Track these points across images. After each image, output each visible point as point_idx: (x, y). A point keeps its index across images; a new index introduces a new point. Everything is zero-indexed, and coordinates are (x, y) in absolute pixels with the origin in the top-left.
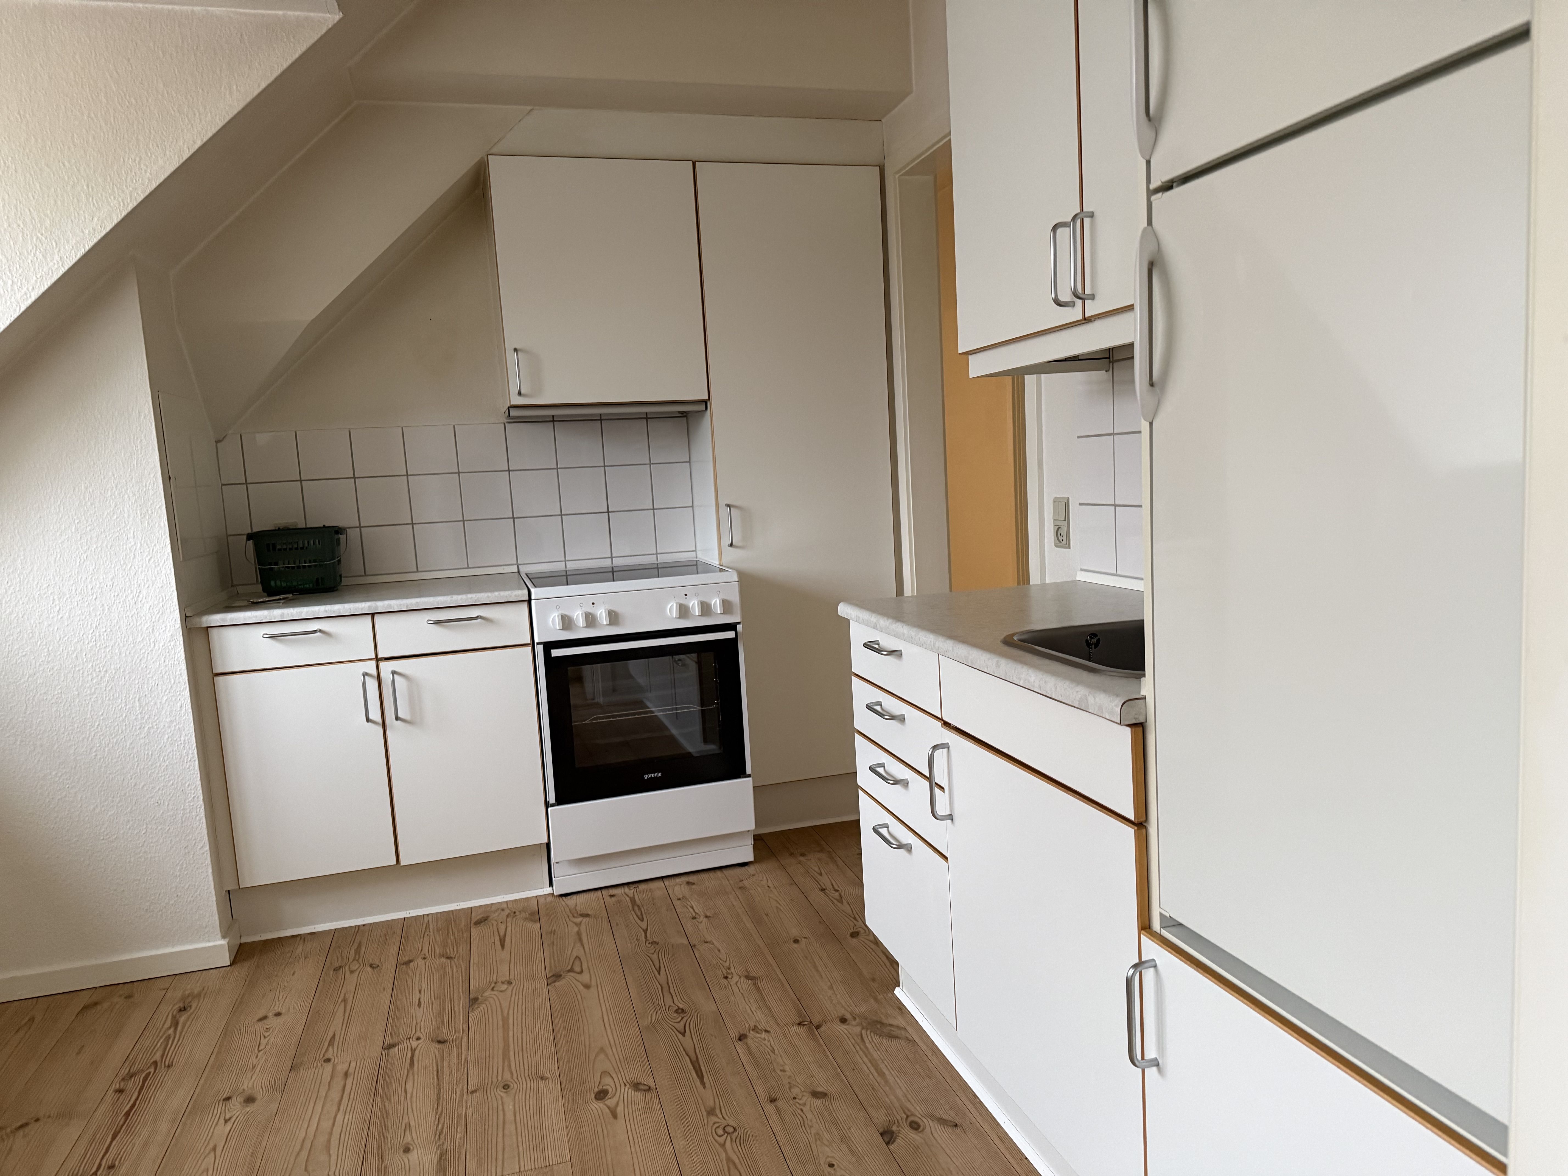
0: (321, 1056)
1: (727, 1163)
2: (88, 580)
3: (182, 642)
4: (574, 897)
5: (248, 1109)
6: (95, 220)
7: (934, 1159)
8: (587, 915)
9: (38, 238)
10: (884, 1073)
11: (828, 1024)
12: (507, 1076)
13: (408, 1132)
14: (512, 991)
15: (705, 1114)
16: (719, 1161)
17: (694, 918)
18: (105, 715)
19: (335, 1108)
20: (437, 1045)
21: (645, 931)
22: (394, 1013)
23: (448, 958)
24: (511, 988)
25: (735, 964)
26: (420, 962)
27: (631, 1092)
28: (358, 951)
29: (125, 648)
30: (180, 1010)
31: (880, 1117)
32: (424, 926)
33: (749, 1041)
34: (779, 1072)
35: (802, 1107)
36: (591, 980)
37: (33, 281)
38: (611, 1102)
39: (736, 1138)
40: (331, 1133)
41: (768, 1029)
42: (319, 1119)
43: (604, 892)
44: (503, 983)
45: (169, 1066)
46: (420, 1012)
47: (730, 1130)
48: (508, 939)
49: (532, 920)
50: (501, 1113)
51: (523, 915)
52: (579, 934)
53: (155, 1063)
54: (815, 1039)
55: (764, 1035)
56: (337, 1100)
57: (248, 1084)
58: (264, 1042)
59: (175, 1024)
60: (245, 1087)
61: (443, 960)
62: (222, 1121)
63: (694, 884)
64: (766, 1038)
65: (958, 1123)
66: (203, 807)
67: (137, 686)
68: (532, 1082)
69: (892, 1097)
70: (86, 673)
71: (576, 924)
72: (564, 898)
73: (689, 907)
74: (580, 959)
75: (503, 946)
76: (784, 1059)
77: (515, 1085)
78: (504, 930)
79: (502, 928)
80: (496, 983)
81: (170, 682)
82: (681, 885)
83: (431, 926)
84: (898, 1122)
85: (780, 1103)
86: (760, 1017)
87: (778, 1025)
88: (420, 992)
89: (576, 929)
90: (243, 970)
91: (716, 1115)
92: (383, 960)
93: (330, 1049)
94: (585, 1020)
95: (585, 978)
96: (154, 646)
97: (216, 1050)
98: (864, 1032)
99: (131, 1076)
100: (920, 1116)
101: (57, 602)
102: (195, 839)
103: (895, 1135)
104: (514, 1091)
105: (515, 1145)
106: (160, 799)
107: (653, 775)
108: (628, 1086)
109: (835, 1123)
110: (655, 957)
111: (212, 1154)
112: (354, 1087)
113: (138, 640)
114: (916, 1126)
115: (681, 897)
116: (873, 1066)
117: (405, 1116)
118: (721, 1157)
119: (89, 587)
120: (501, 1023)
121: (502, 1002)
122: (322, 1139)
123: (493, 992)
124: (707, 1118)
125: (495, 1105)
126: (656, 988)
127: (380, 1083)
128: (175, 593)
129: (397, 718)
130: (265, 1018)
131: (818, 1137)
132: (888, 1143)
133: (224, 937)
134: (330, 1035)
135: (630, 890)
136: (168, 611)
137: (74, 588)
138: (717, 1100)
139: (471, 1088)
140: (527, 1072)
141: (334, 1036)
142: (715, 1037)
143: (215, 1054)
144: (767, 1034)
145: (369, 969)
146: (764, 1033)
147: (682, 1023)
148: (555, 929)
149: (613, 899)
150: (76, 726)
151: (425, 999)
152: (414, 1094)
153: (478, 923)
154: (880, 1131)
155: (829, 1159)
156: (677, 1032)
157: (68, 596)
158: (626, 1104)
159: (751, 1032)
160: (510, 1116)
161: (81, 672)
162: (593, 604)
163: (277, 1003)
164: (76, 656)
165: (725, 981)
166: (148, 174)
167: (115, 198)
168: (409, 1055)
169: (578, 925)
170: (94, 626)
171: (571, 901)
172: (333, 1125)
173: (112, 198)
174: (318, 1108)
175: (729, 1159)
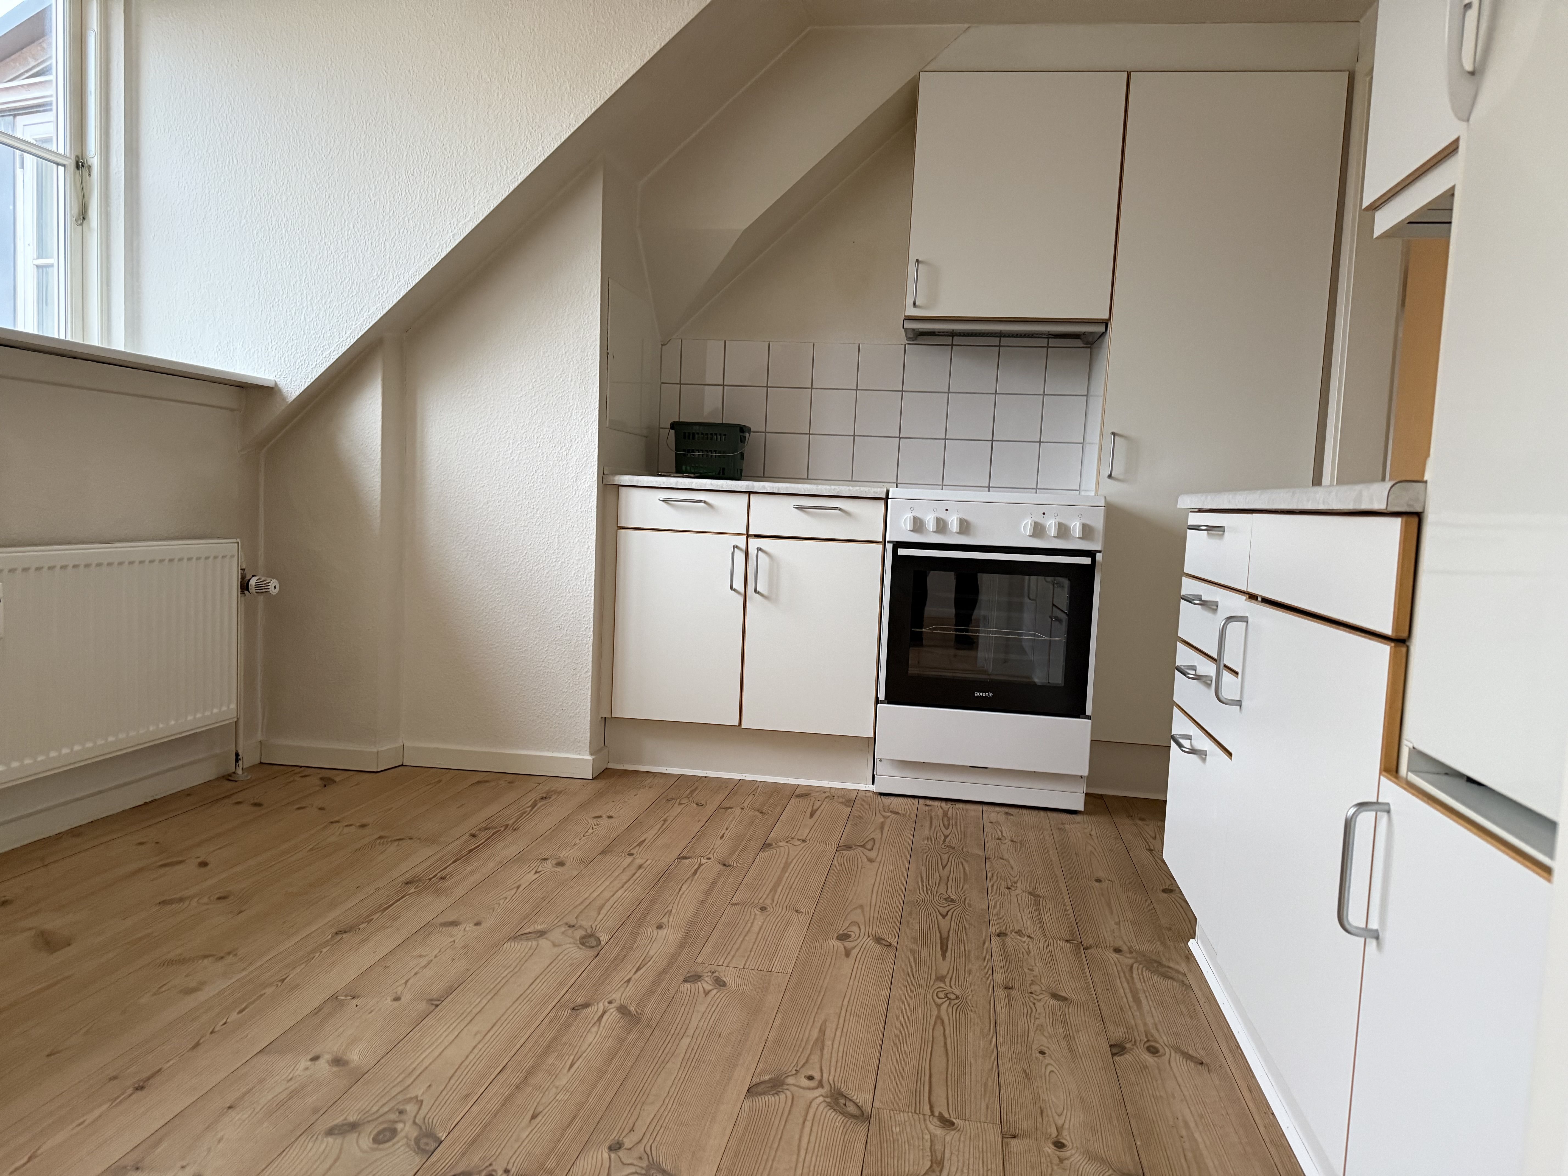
0: (628, 850)
1: (936, 1018)
2: (536, 431)
3: (596, 494)
4: (892, 798)
5: (556, 869)
6: (572, 115)
7: (1160, 1082)
8: (897, 813)
9: (529, 130)
10: (1141, 1001)
11: (1099, 949)
12: (768, 902)
13: (667, 916)
14: (803, 847)
15: (933, 977)
16: (929, 1015)
17: (999, 839)
18: (532, 546)
19: (620, 885)
20: (721, 867)
21: (946, 837)
22: (699, 836)
23: (761, 813)
24: (803, 845)
25: (1023, 881)
26: (738, 811)
27: (872, 943)
28: (692, 792)
29: (554, 492)
30: (542, 799)
31: (1117, 1033)
32: (754, 788)
33: (1008, 940)
34: (1025, 970)
35: (1035, 1001)
36: (876, 858)
37: (521, 167)
38: (849, 944)
39: (955, 1004)
40: (608, 900)
41: (1033, 936)
42: (604, 889)
43: (921, 801)
44: (798, 840)
45: (515, 830)
46: (719, 842)
47: (952, 996)
48: (818, 813)
49: (845, 805)
50: (749, 925)
51: (841, 800)
52: (883, 824)
53: (507, 826)
54: (1078, 956)
55: (1025, 939)
56: (625, 881)
57: (563, 854)
58: (591, 831)
59: (534, 805)
60: (561, 856)
61: (757, 813)
62: (534, 871)
63: (1012, 815)
64: (1027, 942)
65: (1204, 1062)
66: (592, 638)
67: (558, 526)
68: (787, 911)
69: (1139, 1022)
70: (523, 509)
71: (884, 817)
72: (882, 797)
73: (998, 830)
74: (874, 841)
75: (811, 816)
76: (1037, 962)
77: (772, 910)
78: (818, 806)
79: (818, 804)
80: (792, 839)
81: (583, 526)
82: (998, 813)
83: (759, 790)
84: (1135, 1041)
85: (1013, 993)
86: (1029, 926)
87: (1045, 936)
88: (727, 829)
89: (882, 820)
90: (600, 784)
91: (944, 983)
92: (709, 802)
93: (638, 847)
94: (856, 883)
95: (873, 854)
96: (576, 493)
97: (554, 828)
98: (1135, 966)
99: (486, 829)
100: (1163, 1044)
101: (511, 446)
102: (582, 664)
103: (1126, 1051)
104: (768, 913)
105: (749, 949)
106: (561, 624)
107: (984, 694)
108: (871, 937)
109: (1065, 1023)
110: (945, 857)
111: (515, 889)
112: (642, 876)
113: (565, 487)
114: (1153, 1050)
115: (994, 821)
116: (1131, 991)
117: (671, 905)
118: (932, 1013)
119: (536, 437)
120: (782, 865)
121: (791, 852)
122: (599, 902)
123: (787, 844)
124: (934, 982)
125: (747, 918)
126: (935, 877)
127: (663, 879)
128: (597, 450)
129: (756, 591)
130: (600, 817)
131: (1040, 1028)
132: (1113, 1055)
133: (591, 754)
134: (643, 839)
135: (947, 805)
136: (589, 465)
137: (524, 436)
138: (951, 971)
139: (734, 901)
140: (786, 903)
141: (644, 840)
142: (975, 927)
143: (551, 830)
144: (1029, 939)
145: (695, 805)
146: (1026, 937)
147: (947, 909)
148: (864, 815)
149: (927, 808)
150: (511, 551)
151: (728, 835)
152: (686, 893)
153: (798, 796)
154: (1111, 1043)
155: (1042, 1048)
156: (938, 913)
157: (519, 442)
158: (862, 950)
159: (1013, 933)
160: (756, 929)
161: (520, 506)
162: (947, 510)
163: (614, 810)
164: (519, 493)
165: (1007, 891)
166: (616, 76)
167: (589, 97)
168: (696, 867)
169: (886, 817)
170: (534, 470)
171: (887, 800)
172: (613, 895)
173: (587, 97)
174: (607, 883)
175: (938, 1017)
